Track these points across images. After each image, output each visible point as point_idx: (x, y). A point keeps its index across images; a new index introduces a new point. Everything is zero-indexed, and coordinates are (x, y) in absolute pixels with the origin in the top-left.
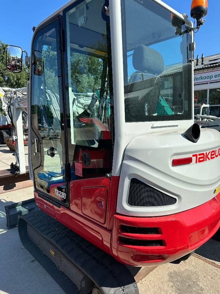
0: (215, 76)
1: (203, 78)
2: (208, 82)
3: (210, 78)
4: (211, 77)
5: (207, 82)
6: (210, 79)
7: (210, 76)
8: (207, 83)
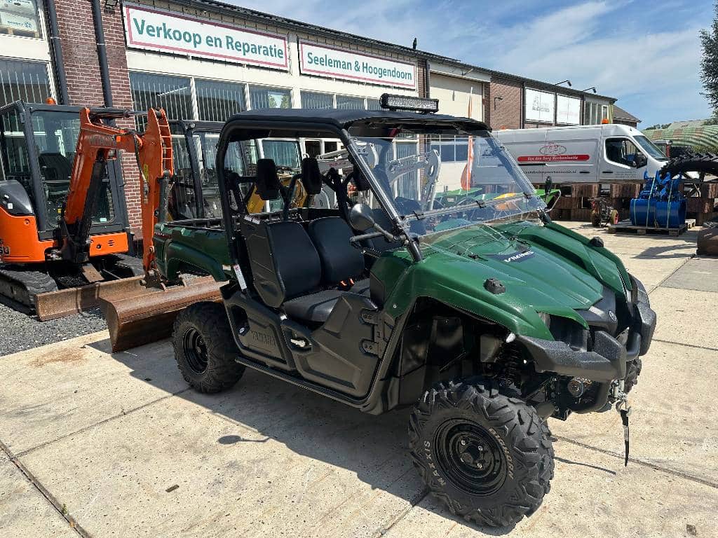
0: (207, 42)
1: (171, 33)
2: (191, 55)
3: (195, 43)
4: (196, 38)
5: (185, 54)
6: (195, 46)
7: (194, 36)
8: (187, 57)
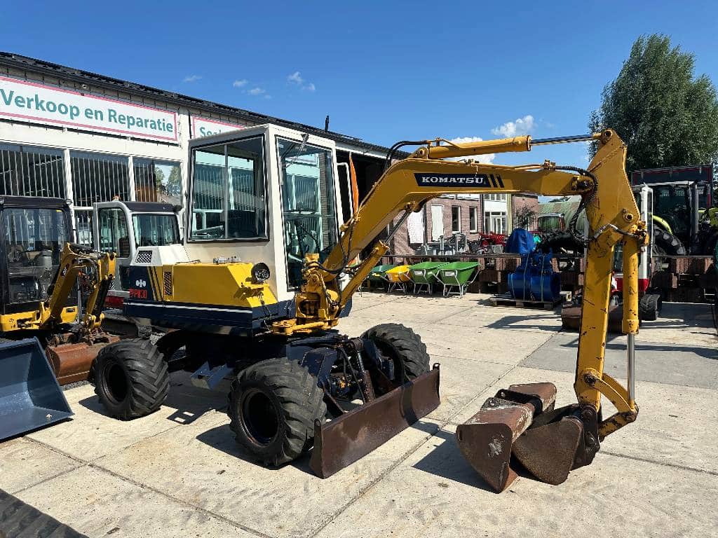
0: (86, 113)
1: (44, 105)
2: (65, 126)
3: (72, 114)
4: (74, 111)
5: (60, 125)
6: (72, 118)
7: (72, 108)
8: (61, 128)
